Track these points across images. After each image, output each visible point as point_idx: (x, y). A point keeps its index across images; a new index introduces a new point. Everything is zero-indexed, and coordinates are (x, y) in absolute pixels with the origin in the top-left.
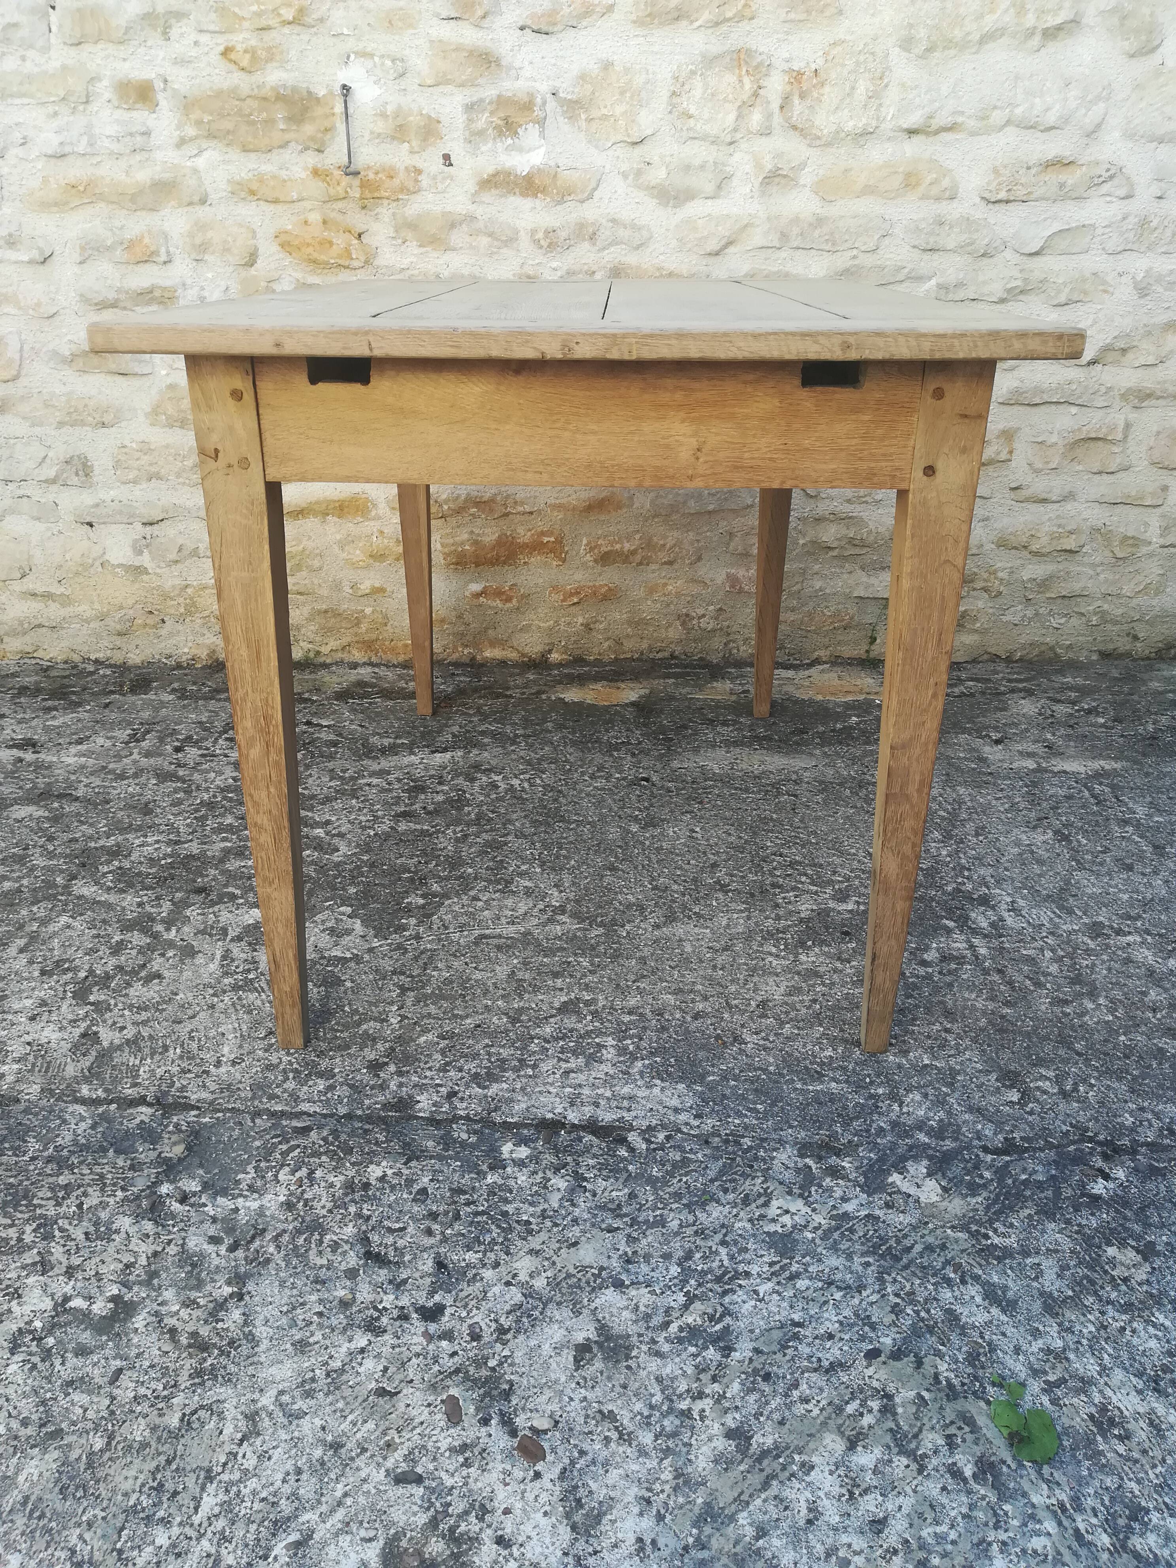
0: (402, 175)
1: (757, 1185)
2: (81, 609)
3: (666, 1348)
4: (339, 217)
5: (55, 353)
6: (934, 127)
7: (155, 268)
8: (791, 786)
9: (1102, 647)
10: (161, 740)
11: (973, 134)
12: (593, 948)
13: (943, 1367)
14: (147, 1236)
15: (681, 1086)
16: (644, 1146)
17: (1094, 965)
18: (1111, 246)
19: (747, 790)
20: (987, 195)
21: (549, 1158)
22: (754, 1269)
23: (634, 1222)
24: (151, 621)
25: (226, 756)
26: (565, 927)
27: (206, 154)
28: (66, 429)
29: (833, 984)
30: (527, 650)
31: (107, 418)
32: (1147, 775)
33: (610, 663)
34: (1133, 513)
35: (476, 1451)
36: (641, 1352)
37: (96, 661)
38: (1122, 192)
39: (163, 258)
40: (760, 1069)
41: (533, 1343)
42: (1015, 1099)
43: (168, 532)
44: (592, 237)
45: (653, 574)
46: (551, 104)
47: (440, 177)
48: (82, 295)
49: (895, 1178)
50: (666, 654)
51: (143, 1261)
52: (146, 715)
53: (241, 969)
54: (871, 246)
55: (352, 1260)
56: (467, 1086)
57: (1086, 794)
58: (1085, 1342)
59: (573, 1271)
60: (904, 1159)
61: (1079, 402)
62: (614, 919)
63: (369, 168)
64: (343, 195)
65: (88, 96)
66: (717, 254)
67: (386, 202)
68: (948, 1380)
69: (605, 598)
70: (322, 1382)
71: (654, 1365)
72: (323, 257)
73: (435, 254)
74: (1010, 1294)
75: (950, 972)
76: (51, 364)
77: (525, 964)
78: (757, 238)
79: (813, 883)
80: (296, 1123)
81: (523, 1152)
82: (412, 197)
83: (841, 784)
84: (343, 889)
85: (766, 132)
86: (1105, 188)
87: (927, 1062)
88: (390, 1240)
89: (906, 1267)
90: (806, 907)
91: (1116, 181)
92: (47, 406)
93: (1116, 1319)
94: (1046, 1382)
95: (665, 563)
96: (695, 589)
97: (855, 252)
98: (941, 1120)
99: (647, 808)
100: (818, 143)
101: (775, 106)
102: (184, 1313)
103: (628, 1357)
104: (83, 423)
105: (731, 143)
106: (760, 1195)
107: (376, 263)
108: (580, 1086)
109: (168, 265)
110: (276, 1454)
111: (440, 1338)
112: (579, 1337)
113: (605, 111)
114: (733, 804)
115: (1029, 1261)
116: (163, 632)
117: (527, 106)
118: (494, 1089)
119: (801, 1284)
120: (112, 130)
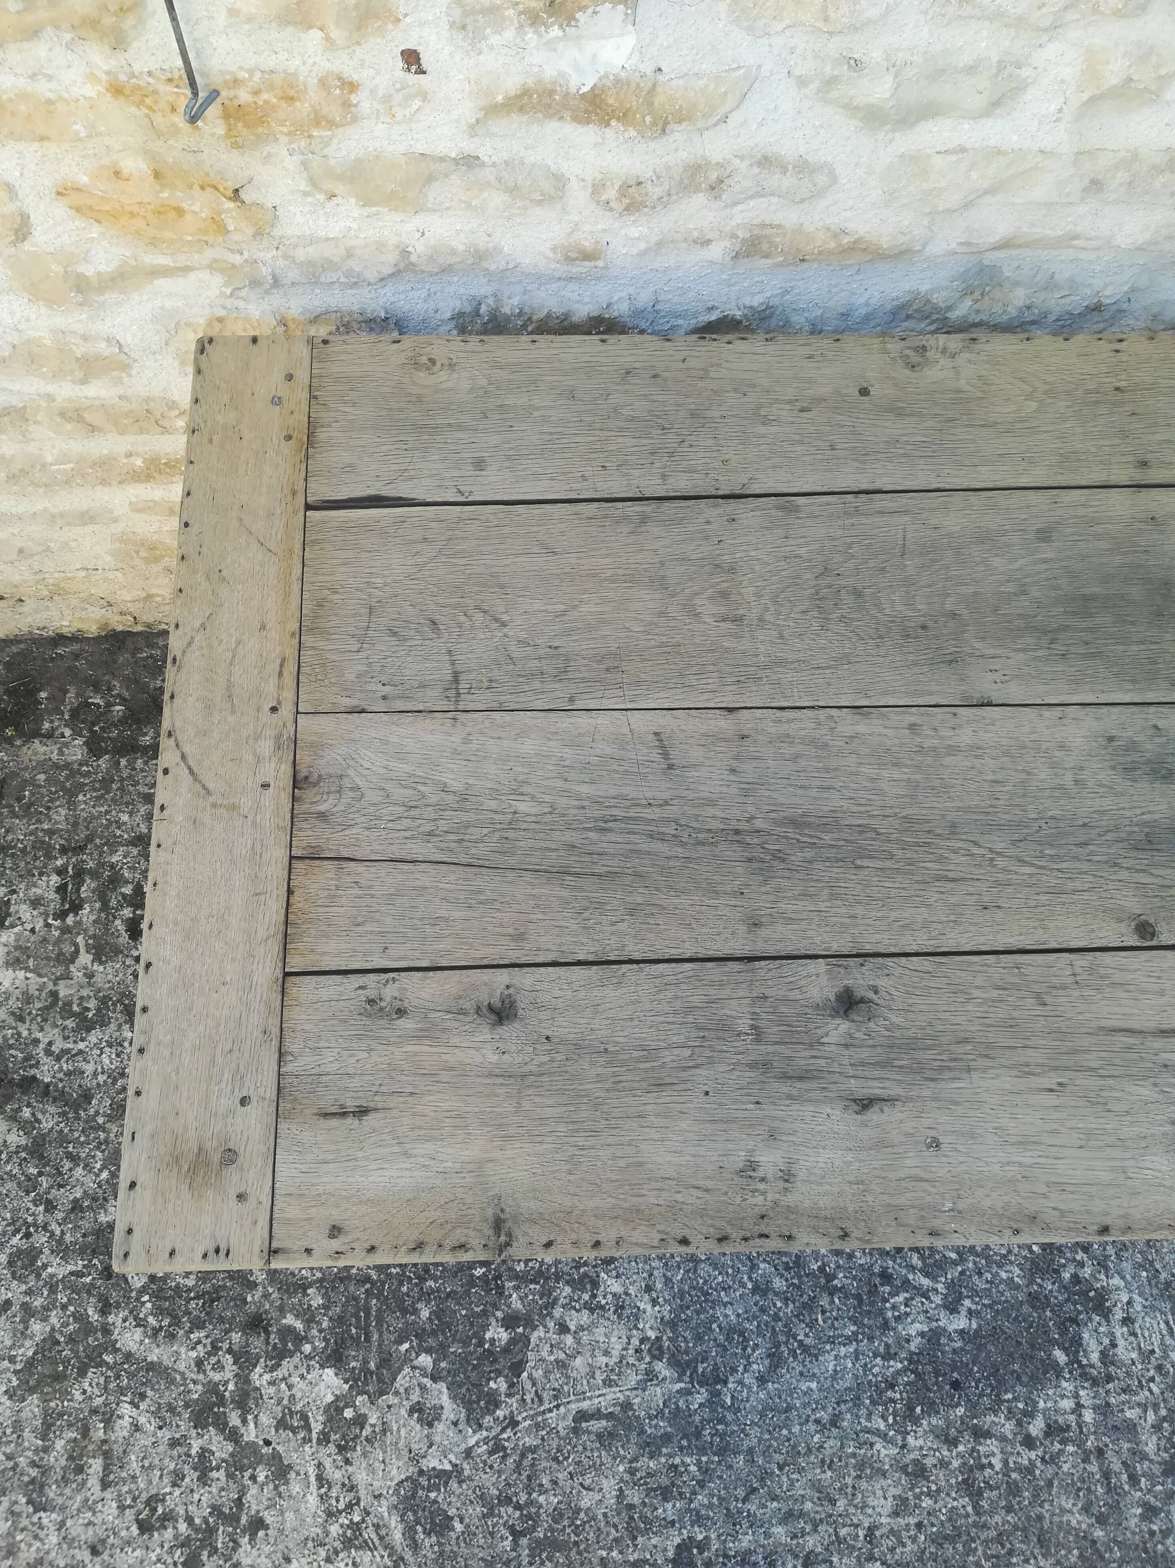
0: (313, 94)
4: (187, 163)
12: (698, 1435)
26: (667, 1389)
44: (715, 187)
47: (398, 98)
53: (341, 1506)
63: (236, 82)
64: (186, 129)
67: (283, 140)
73: (397, 217)
77: (632, 1472)
82: (340, 131)
85: (1131, 10)
90: (915, 1328)
105: (1048, 29)
107: (277, 232)
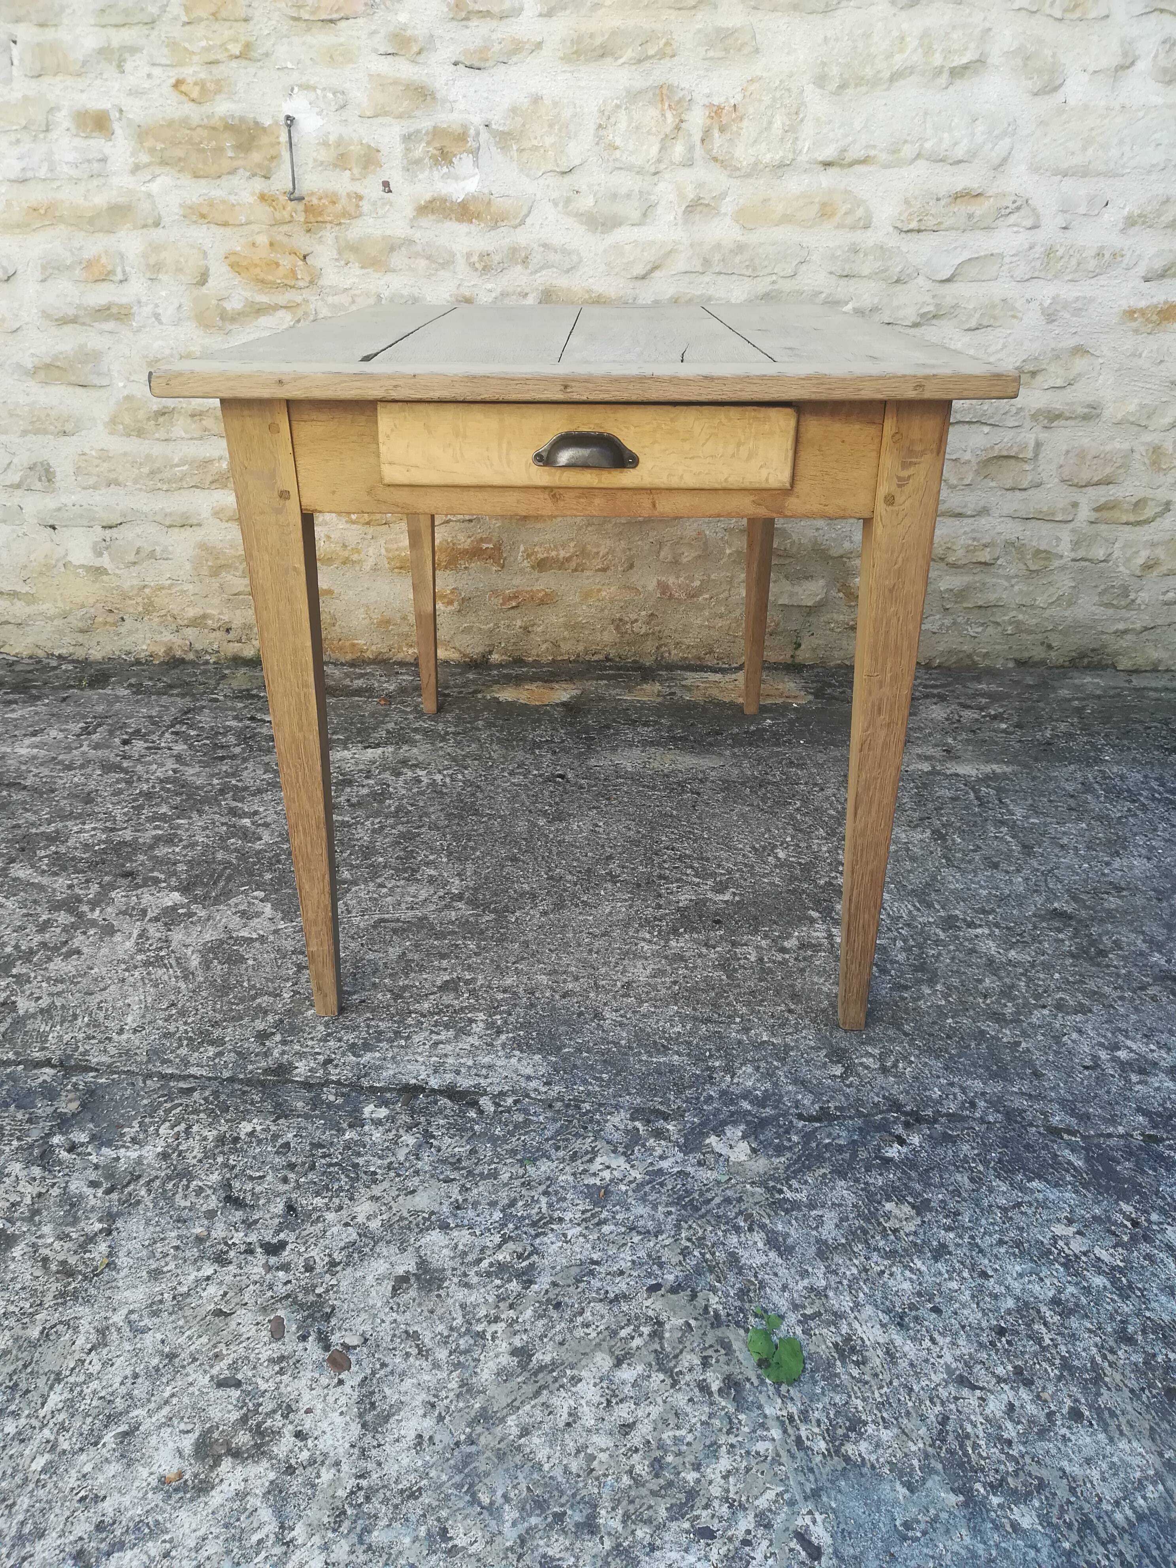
0: (344, 201)
1: (585, 1144)
2: (45, 607)
3: (475, 1280)
4: (285, 240)
5: (19, 366)
6: (848, 160)
7: (112, 286)
8: (696, 785)
9: (1017, 655)
10: (111, 733)
11: (886, 166)
12: (482, 932)
13: (714, 1300)
14: (34, 1179)
15: (537, 1057)
16: (492, 1109)
17: (940, 954)
18: (1019, 273)
19: (654, 788)
20: (899, 225)
21: (405, 1118)
22: (568, 1216)
23: (470, 1173)
24: (111, 619)
25: (170, 749)
26: (460, 913)
27: (159, 180)
28: (30, 437)
29: (695, 967)
30: (468, 650)
31: (69, 427)
32: (1034, 779)
33: (548, 665)
34: (1045, 528)
35: (293, 1360)
36: (452, 1284)
37: (60, 657)
38: (1029, 223)
39: (120, 276)
40: (613, 1042)
41: (358, 1274)
42: (838, 1073)
43: (126, 534)
44: (525, 261)
45: (588, 580)
46: (484, 136)
47: (379, 203)
48: (43, 312)
49: (712, 1140)
50: (601, 657)
51: (28, 1200)
52: (100, 709)
53: (154, 947)
54: (790, 272)
55: (213, 1202)
56: (344, 1054)
57: (972, 796)
58: (845, 1282)
59: (406, 1214)
60: (724, 1123)
61: (991, 421)
62: (506, 906)
63: (313, 194)
64: (288, 218)
65: (47, 125)
66: (643, 277)
67: (329, 226)
68: (715, 1311)
69: (542, 603)
70: (169, 1303)
71: (461, 1294)
72: (270, 278)
73: (376, 275)
74: (790, 1241)
75: (805, 959)
76: (16, 376)
77: (416, 946)
78: (681, 263)
79: (697, 875)
80: (183, 1085)
81: (383, 1112)
82: (354, 221)
83: (743, 784)
84: (260, 875)
85: (688, 163)
86: (1012, 219)
87: (765, 1038)
88: (249, 1186)
89: (702, 1216)
90: (685, 898)
91: (1022, 212)
92: (11, 415)
93: (877, 1263)
94: (804, 1315)
95: (599, 570)
96: (628, 595)
97: (774, 277)
98: (766, 1091)
99: (557, 804)
100: (738, 174)
101: (697, 138)
102: (57, 1245)
103: (440, 1287)
104: (45, 432)
105: (655, 174)
106: (587, 1152)
107: (320, 283)
108: (446, 1055)
109: (125, 284)
110: (118, 1362)
111: (278, 1269)
112: (400, 1270)
113: (535, 143)
114: (638, 801)
115: (814, 1213)
116: (122, 630)
117: (461, 137)
118: (367, 1057)
119: (606, 1229)
120: (70, 157)
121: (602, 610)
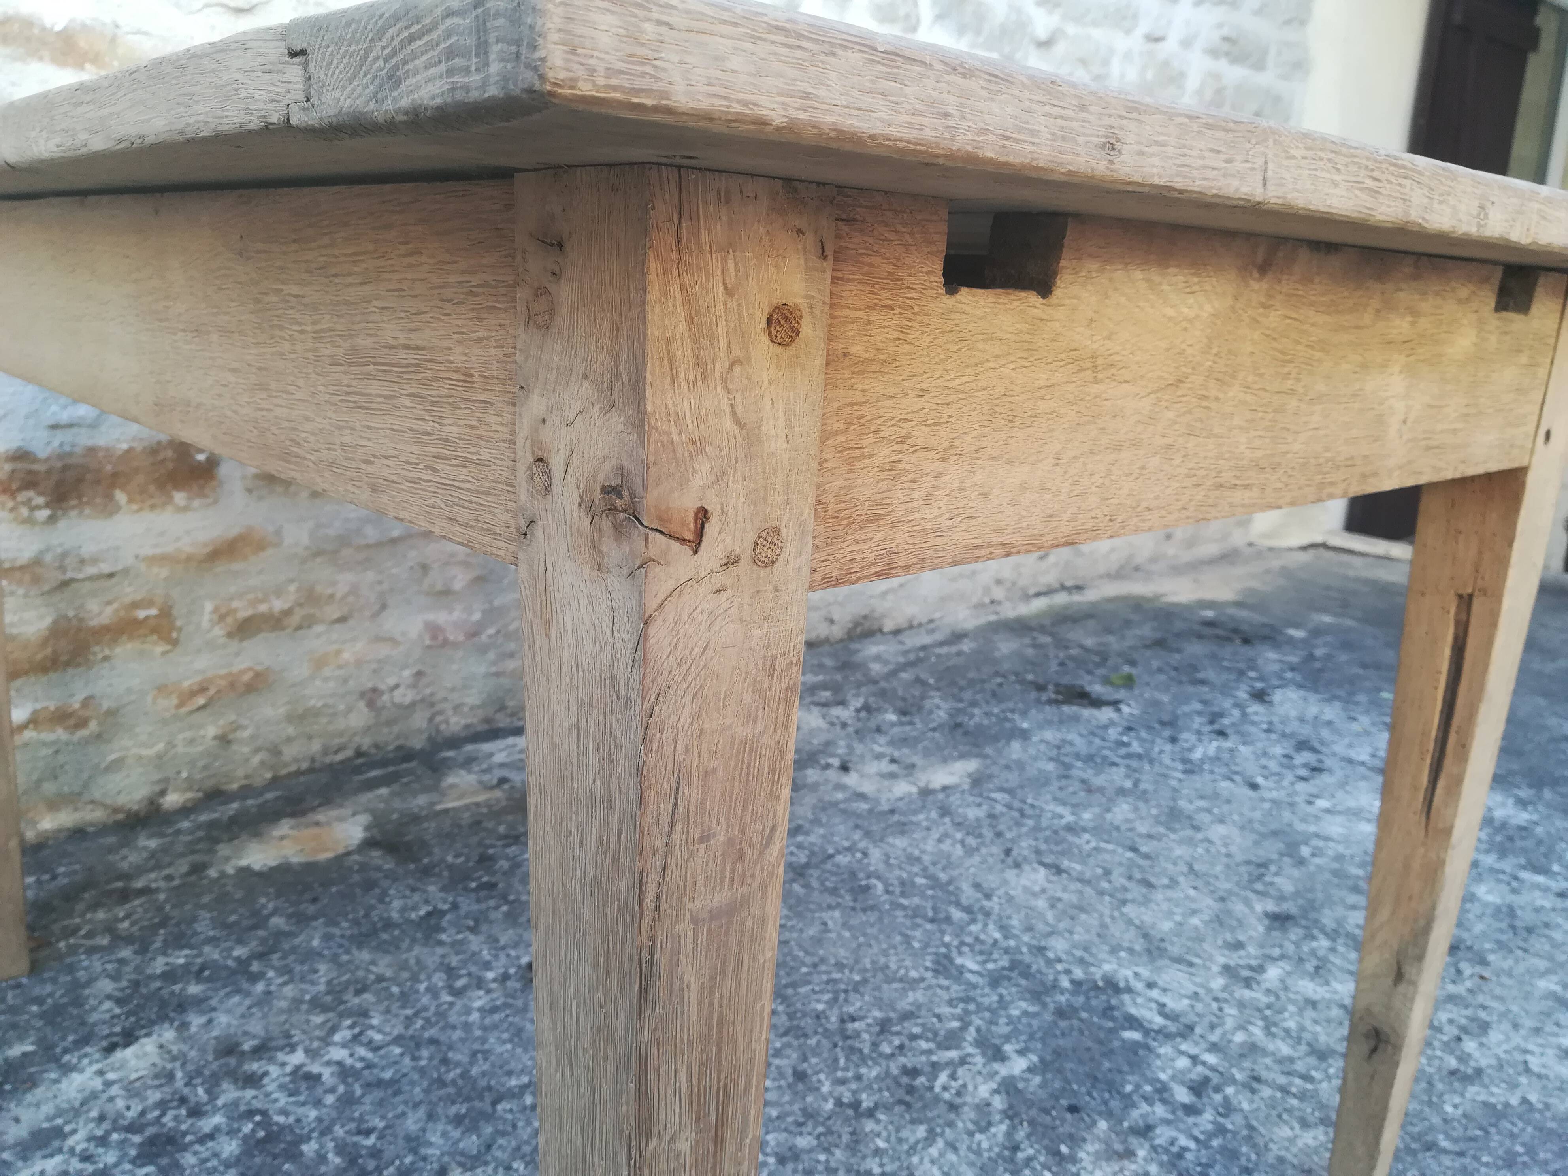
30: (122, 800)
32: (1008, 768)
33: (272, 787)
45: (320, 639)
50: (349, 753)
69: (249, 689)
79: (941, 1047)
95: (336, 621)
96: (384, 651)
121: (345, 681)
